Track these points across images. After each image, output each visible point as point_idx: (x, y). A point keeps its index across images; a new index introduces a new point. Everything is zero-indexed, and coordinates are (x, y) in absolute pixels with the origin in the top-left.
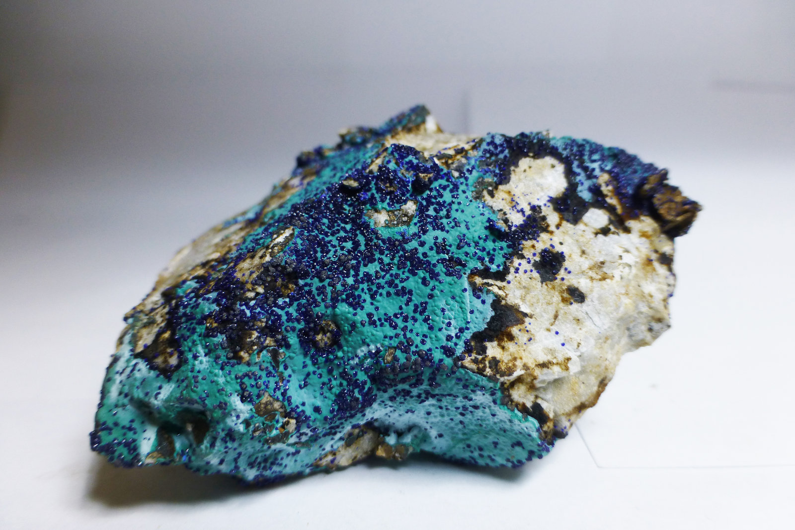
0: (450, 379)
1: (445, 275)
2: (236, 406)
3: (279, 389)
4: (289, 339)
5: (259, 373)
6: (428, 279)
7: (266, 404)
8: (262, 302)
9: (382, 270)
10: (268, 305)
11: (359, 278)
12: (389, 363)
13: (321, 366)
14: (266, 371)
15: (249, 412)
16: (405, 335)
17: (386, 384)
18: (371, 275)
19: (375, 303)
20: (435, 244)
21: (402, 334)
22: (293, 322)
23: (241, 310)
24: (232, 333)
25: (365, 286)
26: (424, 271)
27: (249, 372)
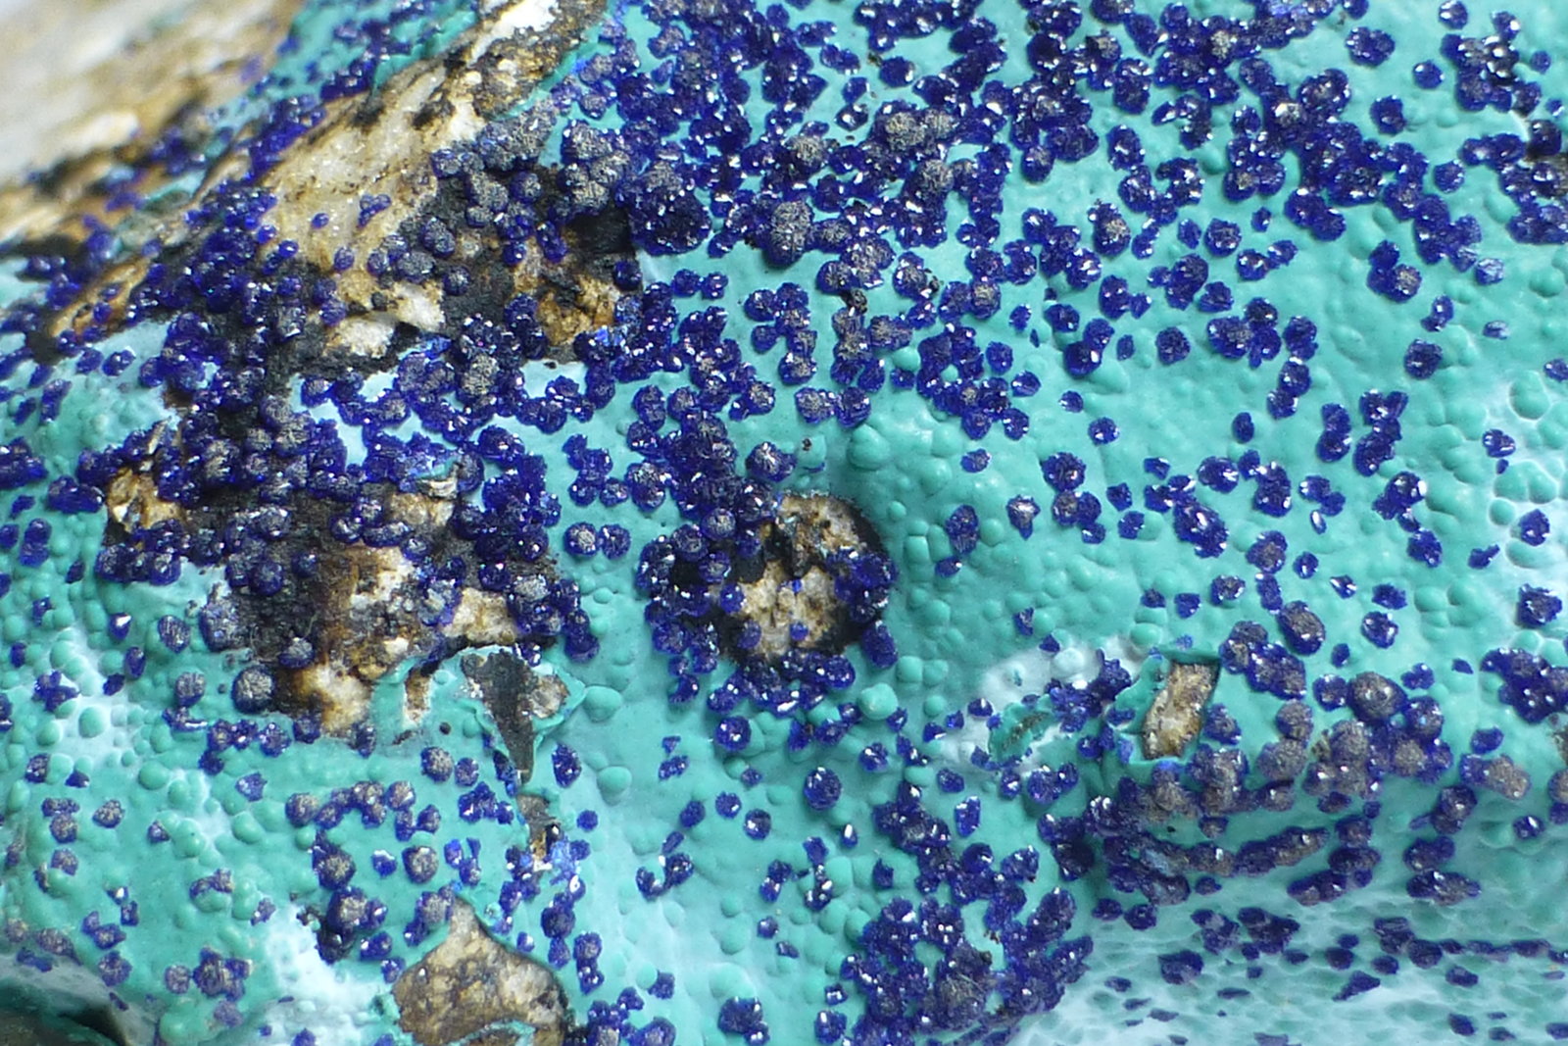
0: (1535, 848)
1: (1507, 238)
2: (292, 978)
3: (530, 894)
4: (587, 604)
5: (422, 794)
6: (1410, 256)
7: (461, 977)
8: (433, 384)
9: (1137, 201)
10: (467, 400)
11: (997, 245)
12: (1174, 751)
13: (764, 765)
14: (459, 782)
15: (364, 1016)
16: (1269, 590)
17: (1156, 875)
18: (1069, 229)
19: (1090, 396)
20: (1451, 47)
21: (1251, 584)
22: (610, 503)
23: (310, 426)
24: (264, 559)
25: (1032, 294)
26: (1387, 213)
27: (365, 785)
